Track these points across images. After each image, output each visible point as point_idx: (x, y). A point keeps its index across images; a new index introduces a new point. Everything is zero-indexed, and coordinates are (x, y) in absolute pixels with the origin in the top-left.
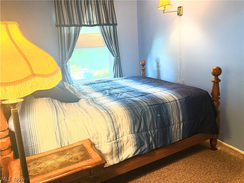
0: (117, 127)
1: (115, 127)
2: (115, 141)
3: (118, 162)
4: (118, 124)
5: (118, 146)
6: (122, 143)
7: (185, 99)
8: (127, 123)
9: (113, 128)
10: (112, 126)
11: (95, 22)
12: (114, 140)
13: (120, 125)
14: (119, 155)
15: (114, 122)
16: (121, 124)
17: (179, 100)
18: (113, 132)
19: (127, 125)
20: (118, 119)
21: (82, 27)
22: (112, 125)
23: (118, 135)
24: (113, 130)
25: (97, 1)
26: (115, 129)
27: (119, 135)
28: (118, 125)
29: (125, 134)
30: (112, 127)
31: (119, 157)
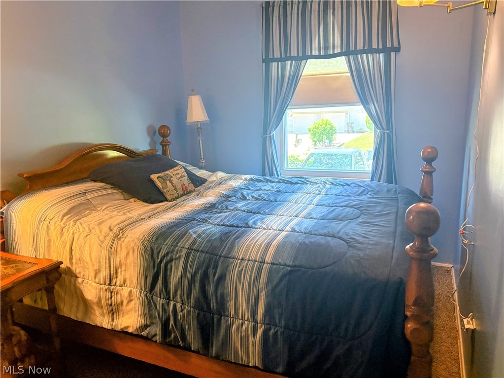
0: (115, 263)
1: (112, 263)
2: (107, 287)
3: (109, 328)
4: (118, 259)
5: (111, 298)
6: (119, 297)
7: (289, 269)
8: (135, 266)
9: (107, 263)
10: (107, 258)
11: (337, 48)
12: (105, 284)
13: (120, 263)
14: (115, 316)
15: (113, 254)
16: (122, 263)
17: (273, 264)
18: (107, 269)
19: (134, 268)
20: (121, 251)
21: (308, 60)
22: (107, 256)
23: (115, 279)
24: (107, 266)
25: (348, 3)
26: (110, 266)
27: (116, 281)
28: (118, 262)
29: (128, 283)
30: (107, 261)
31: (113, 319)
